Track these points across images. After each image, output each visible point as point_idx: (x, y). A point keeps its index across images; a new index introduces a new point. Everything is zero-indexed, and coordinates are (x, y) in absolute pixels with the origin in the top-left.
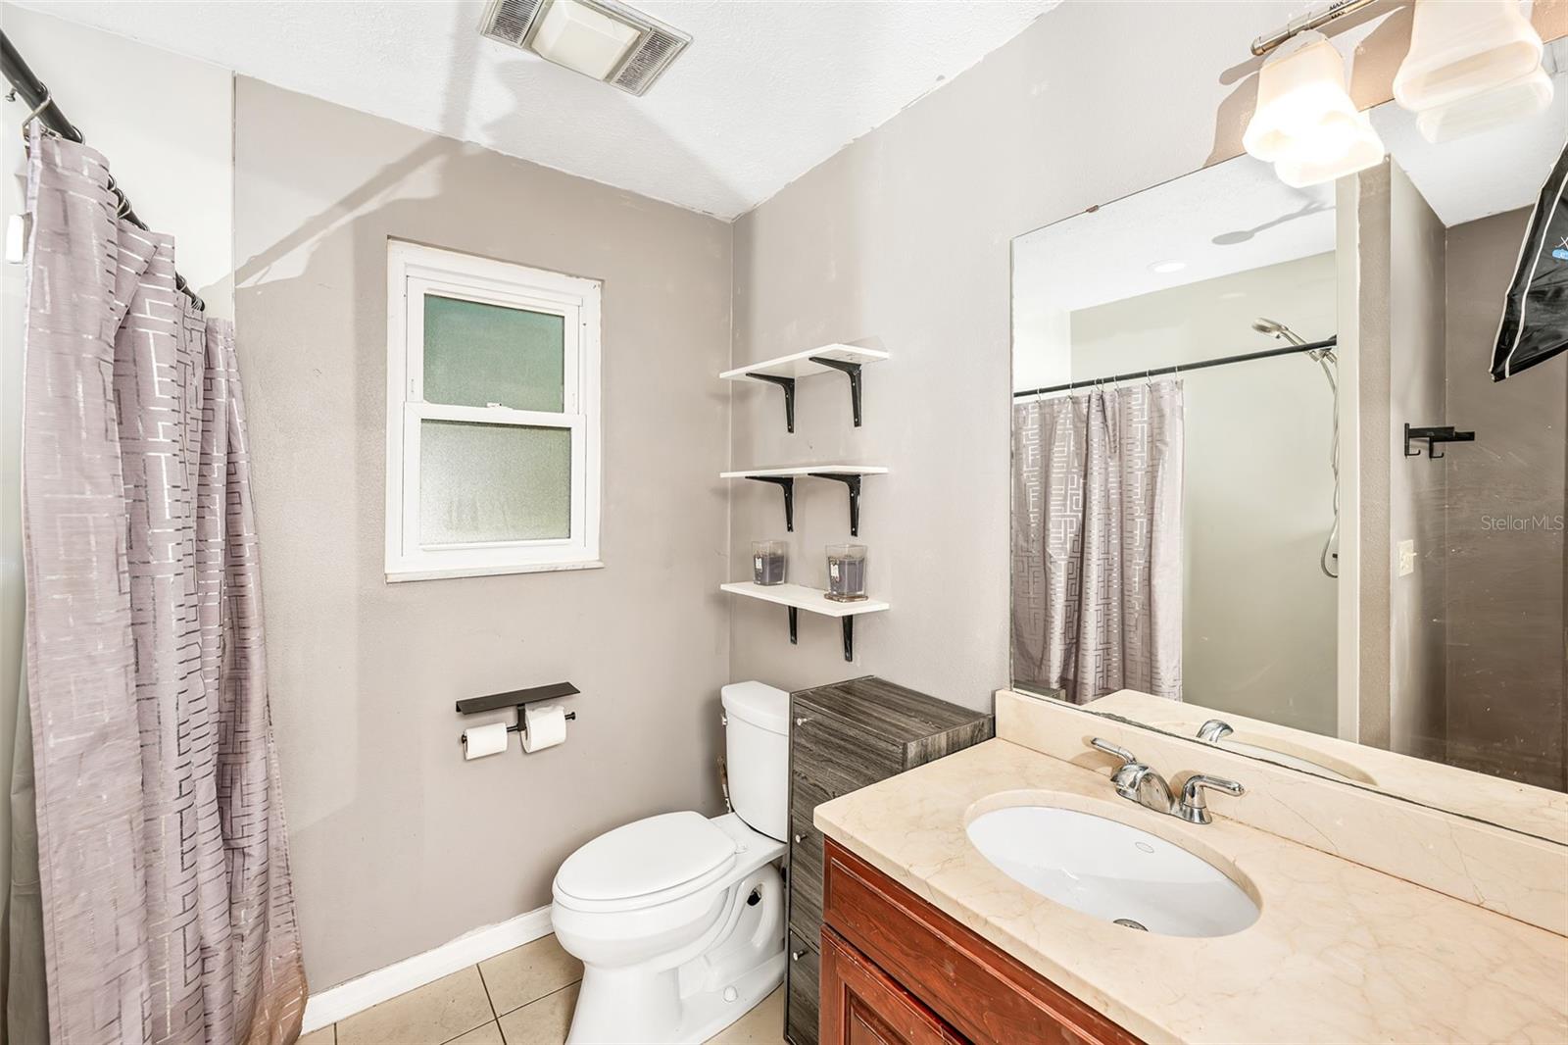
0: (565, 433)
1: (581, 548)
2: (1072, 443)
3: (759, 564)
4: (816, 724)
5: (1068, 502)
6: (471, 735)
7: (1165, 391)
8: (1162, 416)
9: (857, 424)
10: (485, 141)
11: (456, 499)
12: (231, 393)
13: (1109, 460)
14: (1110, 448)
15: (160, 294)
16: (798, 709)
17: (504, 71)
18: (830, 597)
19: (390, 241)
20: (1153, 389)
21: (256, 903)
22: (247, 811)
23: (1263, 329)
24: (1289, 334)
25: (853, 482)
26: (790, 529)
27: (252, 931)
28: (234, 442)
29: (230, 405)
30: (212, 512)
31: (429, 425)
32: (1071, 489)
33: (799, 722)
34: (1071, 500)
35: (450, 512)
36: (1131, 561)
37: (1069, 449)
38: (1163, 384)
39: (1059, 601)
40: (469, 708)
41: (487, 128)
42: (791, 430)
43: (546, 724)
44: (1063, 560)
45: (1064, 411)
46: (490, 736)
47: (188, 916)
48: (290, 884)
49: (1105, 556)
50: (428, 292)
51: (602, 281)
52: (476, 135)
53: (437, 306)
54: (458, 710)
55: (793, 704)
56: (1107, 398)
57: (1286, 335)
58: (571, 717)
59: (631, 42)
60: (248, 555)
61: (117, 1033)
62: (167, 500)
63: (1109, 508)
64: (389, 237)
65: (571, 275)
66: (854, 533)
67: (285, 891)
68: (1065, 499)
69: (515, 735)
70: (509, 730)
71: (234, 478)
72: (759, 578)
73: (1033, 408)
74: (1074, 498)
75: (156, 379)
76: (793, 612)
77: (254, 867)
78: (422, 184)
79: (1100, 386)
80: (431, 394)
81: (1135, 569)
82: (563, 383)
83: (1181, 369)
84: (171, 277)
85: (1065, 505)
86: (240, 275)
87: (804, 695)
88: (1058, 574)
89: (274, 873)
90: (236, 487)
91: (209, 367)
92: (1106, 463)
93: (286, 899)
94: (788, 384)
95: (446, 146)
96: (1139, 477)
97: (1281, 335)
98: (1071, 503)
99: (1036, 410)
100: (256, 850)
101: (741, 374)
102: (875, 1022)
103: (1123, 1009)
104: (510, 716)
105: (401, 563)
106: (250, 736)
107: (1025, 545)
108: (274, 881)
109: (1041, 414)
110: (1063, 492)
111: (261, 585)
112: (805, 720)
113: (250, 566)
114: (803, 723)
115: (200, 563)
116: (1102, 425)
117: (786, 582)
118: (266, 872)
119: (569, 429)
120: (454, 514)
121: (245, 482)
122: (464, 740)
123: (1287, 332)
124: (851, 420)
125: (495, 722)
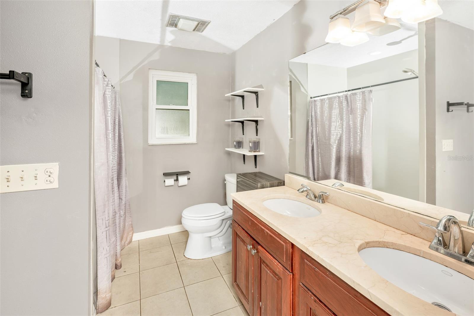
0: (188, 111)
1: (192, 138)
2: (338, 110)
3: (235, 144)
4: (242, 181)
5: (337, 128)
6: (166, 180)
7: (367, 94)
8: (365, 101)
9: (257, 107)
10: (169, 44)
11: (163, 127)
12: (119, 105)
13: (350, 115)
14: (350, 111)
15: (109, 89)
16: (238, 177)
17: (171, 32)
18: (249, 151)
19: (149, 70)
20: (363, 93)
21: (124, 210)
22: (122, 190)
23: (405, 72)
24: (415, 73)
25: (256, 122)
26: (243, 134)
27: (123, 215)
28: (120, 115)
29: (119, 107)
30: (116, 129)
31: (157, 110)
32: (338, 124)
33: (238, 180)
34: (338, 127)
35: (162, 129)
36: (356, 146)
37: (337, 111)
38: (366, 91)
39: (333, 158)
40: (166, 175)
41: (170, 42)
42: (243, 109)
43: (183, 180)
44: (335, 145)
45: (335, 100)
46: (170, 181)
47: (113, 203)
48: (130, 208)
49: (348, 144)
50: (158, 80)
51: (197, 74)
52: (167, 43)
53: (159, 83)
54: (164, 175)
55: (237, 176)
56: (348, 96)
57: (414, 73)
58: (189, 179)
59: (197, 24)
60: (122, 138)
61: (104, 214)
62: (110, 126)
63: (350, 130)
64: (149, 69)
65: (189, 73)
66: (257, 135)
67: (129, 209)
68: (336, 127)
69: (176, 182)
70: (175, 180)
71: (120, 122)
72: (235, 147)
73: (327, 100)
74: (339, 127)
75: (108, 104)
76: (244, 155)
77: (123, 202)
78: (156, 56)
79: (346, 92)
80: (158, 103)
81: (357, 148)
82: (188, 99)
83: (372, 86)
84: (110, 85)
85: (336, 129)
86: (121, 80)
87: (240, 174)
88: (334, 150)
89: (127, 205)
90: (120, 124)
91: (115, 100)
92: (349, 116)
93: (129, 211)
94: (243, 97)
95: (161, 47)
96: (359, 120)
97: (412, 74)
98: (338, 129)
99: (328, 100)
100: (124, 199)
101: (229, 95)
102: (240, 238)
103: (272, 224)
104: (175, 177)
105: (152, 141)
106: (123, 175)
107: (325, 141)
108: (127, 207)
109: (329, 101)
110: (335, 125)
111: (125, 144)
112: (239, 180)
113: (123, 140)
114: (239, 181)
115: (114, 139)
116: (347, 104)
117: (242, 148)
118: (125, 204)
119: (189, 110)
120: (163, 130)
121: (122, 123)
122: (165, 181)
123: (414, 72)
124: (256, 106)
125: (172, 178)
